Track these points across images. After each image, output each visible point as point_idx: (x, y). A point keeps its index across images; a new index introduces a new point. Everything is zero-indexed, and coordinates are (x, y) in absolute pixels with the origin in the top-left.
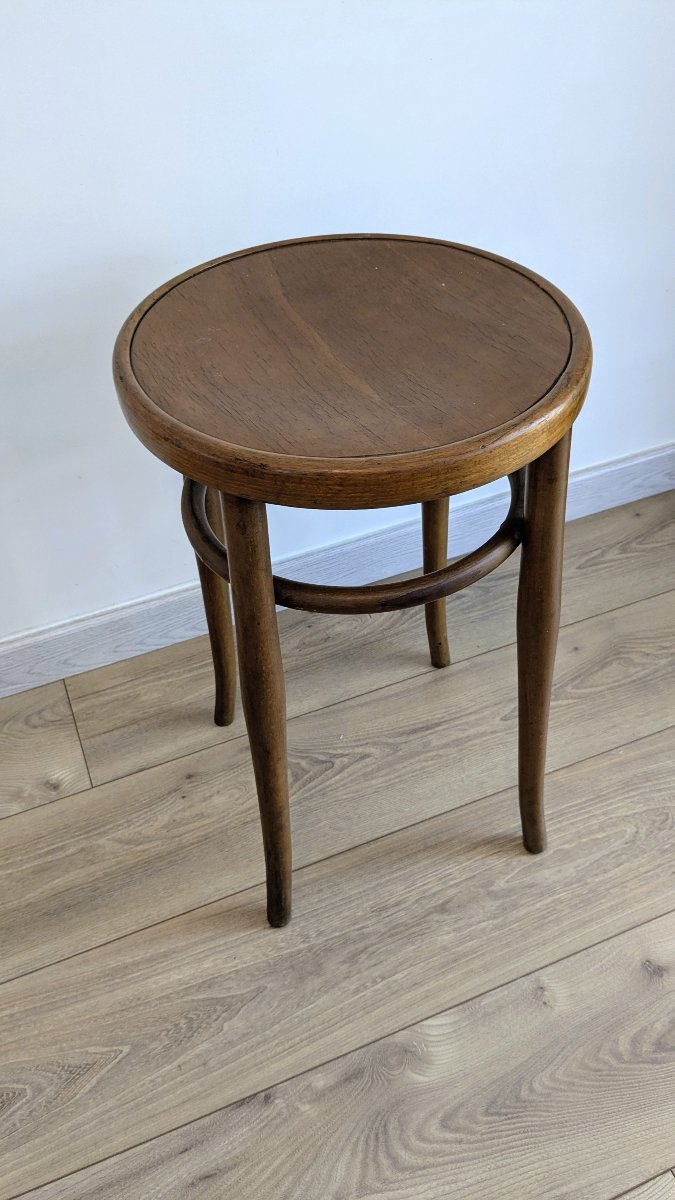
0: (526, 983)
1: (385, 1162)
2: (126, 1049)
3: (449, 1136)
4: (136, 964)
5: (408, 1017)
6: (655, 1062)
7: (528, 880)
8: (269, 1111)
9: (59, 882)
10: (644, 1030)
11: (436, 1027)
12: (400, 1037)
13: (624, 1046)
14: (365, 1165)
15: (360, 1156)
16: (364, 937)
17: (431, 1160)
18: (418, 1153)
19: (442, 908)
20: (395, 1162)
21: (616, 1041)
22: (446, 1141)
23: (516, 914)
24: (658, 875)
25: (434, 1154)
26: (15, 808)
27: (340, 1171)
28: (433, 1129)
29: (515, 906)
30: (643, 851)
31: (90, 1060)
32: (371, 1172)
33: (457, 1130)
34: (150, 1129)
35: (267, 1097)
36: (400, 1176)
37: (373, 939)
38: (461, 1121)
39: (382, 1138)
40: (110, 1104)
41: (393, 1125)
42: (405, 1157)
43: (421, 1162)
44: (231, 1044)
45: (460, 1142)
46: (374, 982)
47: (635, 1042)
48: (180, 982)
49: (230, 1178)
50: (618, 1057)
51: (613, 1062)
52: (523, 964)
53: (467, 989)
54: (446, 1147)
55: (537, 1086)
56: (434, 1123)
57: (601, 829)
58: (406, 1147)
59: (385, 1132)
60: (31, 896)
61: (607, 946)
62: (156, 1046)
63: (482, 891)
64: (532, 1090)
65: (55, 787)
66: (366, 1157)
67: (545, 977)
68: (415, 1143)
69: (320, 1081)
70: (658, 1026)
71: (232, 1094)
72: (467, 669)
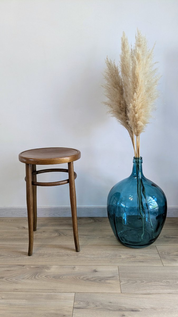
0: (73, 266)
1: (33, 277)
2: (9, 255)
3: (45, 278)
4: (19, 248)
5: (51, 264)
6: (85, 281)
7: (85, 256)
8: (23, 267)
9: (16, 237)
10: (87, 277)
11: (54, 266)
12: (48, 266)
13: (82, 277)
14: (30, 276)
15: (30, 275)
16: (53, 254)
17: (40, 279)
18: (39, 278)
19: (68, 255)
20: (35, 278)
21: (81, 277)
22: (44, 278)
23: (79, 259)
24: (107, 261)
25: (41, 279)
26: (17, 229)
27: (26, 276)
28: (43, 276)
29: (79, 258)
30: (108, 258)
31: (4, 255)
32: (31, 277)
33: (47, 277)
34: (6, 264)
35: (24, 266)
36: (34, 279)
37: (54, 255)
38: (48, 277)
39: (35, 275)
40: (3, 260)
41: (39, 274)
42: (37, 277)
43: (38, 279)
44: (24, 259)
45: (46, 279)
46: (50, 259)
47: (84, 278)
48: (23, 251)
49: (11, 272)
50: (79, 278)
51: (78, 279)
52: (74, 264)
53: (63, 264)
54: (43, 279)
55: (63, 277)
56: (45, 276)
57: (103, 253)
58: (38, 277)
59: (36, 274)
60: (11, 238)
61: (90, 266)
62: (14, 256)
63: (76, 255)
64: (62, 277)
65: (24, 228)
66: (31, 276)
67: (76, 267)
68: (39, 277)
69: (32, 266)
70: (90, 277)
71: (19, 264)
72: (99, 230)
